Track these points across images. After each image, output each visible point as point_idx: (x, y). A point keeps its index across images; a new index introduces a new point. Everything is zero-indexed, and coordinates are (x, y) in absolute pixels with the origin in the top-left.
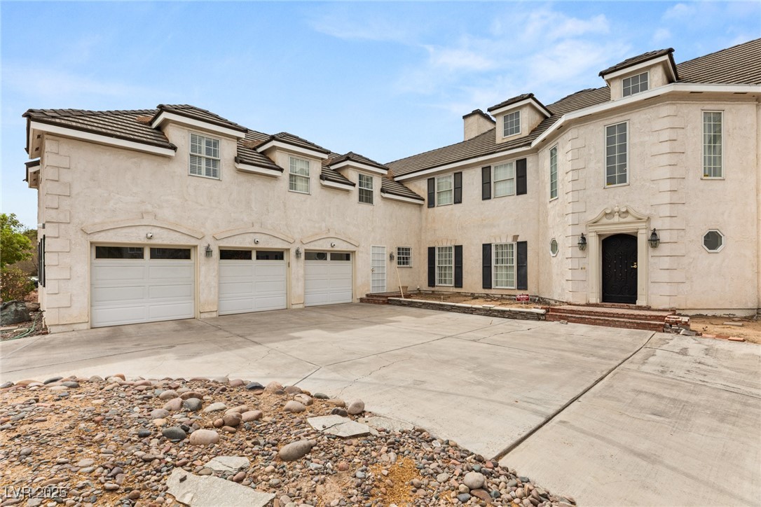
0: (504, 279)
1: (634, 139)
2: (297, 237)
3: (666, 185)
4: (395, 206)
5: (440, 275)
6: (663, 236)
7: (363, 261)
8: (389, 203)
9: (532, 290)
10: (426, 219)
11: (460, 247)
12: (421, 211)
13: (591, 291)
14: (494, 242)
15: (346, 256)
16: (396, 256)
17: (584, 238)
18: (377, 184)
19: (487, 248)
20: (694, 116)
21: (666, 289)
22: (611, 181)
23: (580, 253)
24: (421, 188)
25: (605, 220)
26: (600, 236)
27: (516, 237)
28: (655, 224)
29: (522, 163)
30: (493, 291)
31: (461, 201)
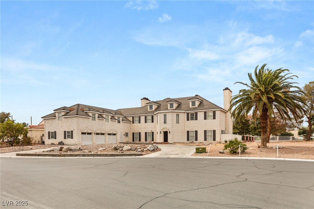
0: (149, 139)
1: (167, 117)
2: (107, 130)
3: (171, 125)
4: (125, 123)
5: (136, 139)
6: (171, 132)
7: (118, 136)
8: (123, 123)
9: (155, 141)
10: (132, 126)
11: (140, 133)
12: (131, 124)
13: (162, 140)
14: (147, 132)
15: (115, 134)
16: (125, 134)
17: (161, 132)
18: (121, 119)
19: (146, 133)
20: (175, 115)
21: (171, 139)
22: (164, 123)
23: (160, 134)
24: (131, 119)
25: (164, 129)
26: (163, 131)
27: (152, 131)
28: (170, 130)
29: (153, 117)
30: (147, 142)
31: (140, 123)
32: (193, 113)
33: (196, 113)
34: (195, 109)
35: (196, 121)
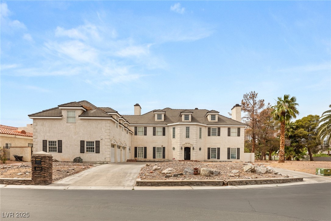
0: (159, 156)
1: (190, 130)
2: (122, 143)
3: (195, 139)
4: (129, 134)
5: (139, 155)
6: (195, 148)
7: (127, 150)
9: (166, 158)
10: (134, 138)
11: (146, 147)
12: (132, 136)
14: (156, 147)
17: (182, 148)
19: (154, 148)
20: (198, 128)
21: (195, 157)
22: (187, 137)
23: (181, 150)
24: (133, 129)
25: (186, 144)
26: (184, 147)
27: (162, 146)
28: (194, 146)
29: (164, 129)
30: (156, 159)
31: (146, 135)
32: (215, 128)
33: (219, 129)
34: (216, 123)
35: (219, 136)
